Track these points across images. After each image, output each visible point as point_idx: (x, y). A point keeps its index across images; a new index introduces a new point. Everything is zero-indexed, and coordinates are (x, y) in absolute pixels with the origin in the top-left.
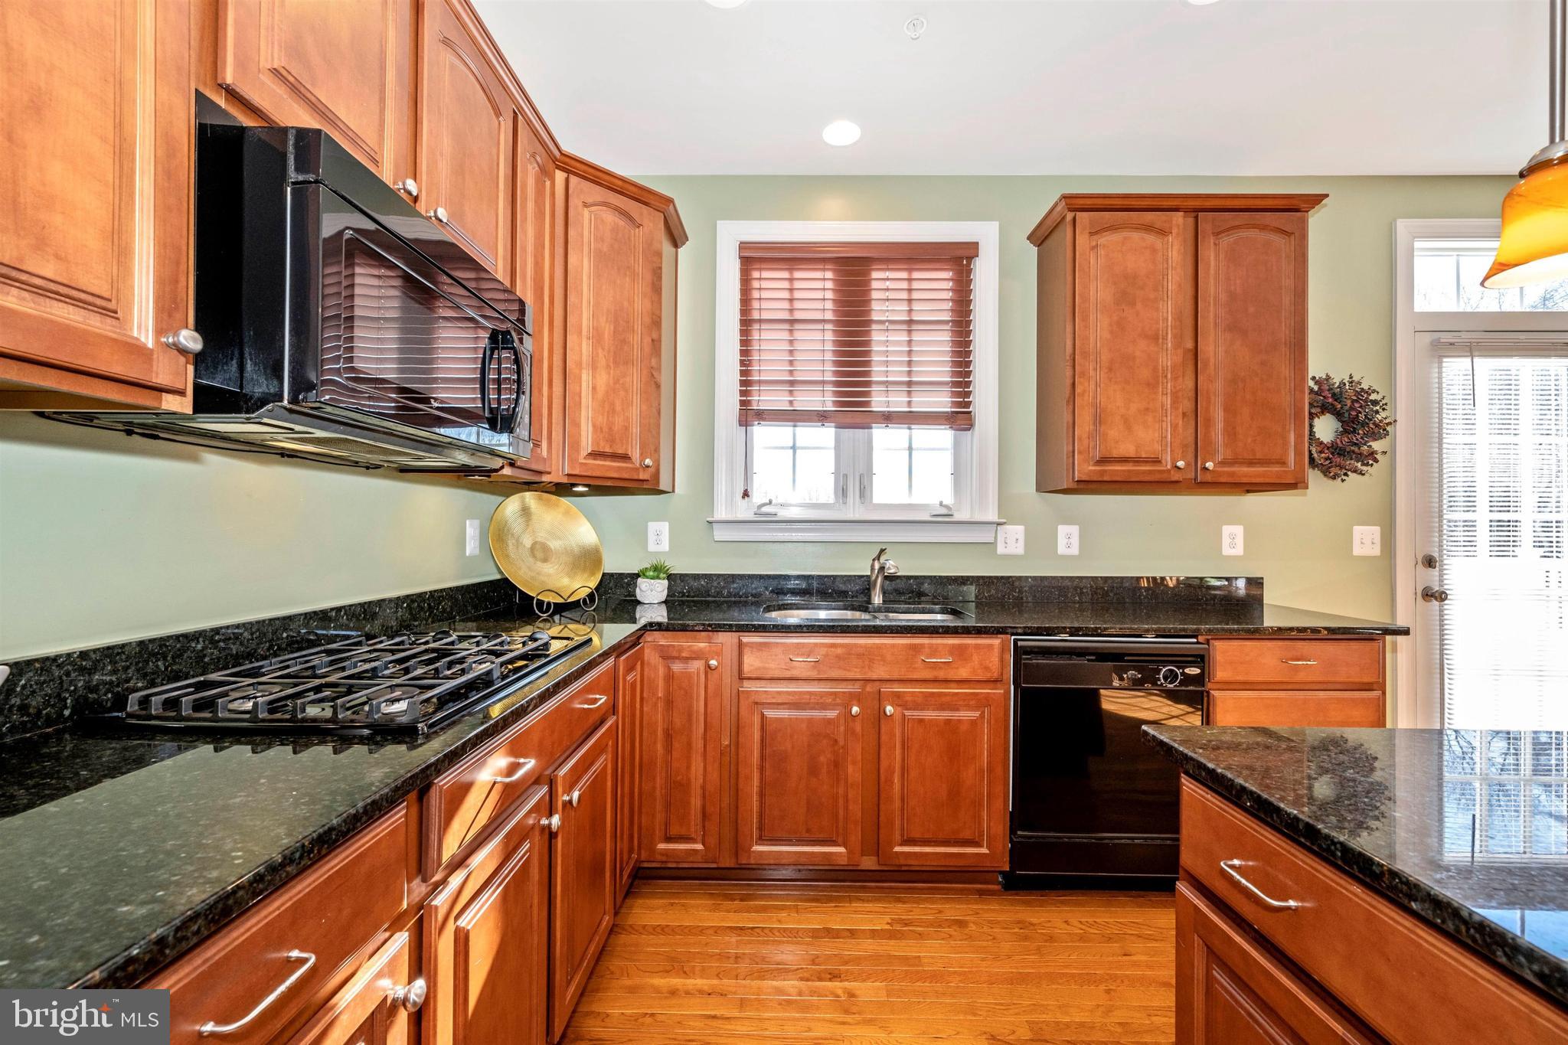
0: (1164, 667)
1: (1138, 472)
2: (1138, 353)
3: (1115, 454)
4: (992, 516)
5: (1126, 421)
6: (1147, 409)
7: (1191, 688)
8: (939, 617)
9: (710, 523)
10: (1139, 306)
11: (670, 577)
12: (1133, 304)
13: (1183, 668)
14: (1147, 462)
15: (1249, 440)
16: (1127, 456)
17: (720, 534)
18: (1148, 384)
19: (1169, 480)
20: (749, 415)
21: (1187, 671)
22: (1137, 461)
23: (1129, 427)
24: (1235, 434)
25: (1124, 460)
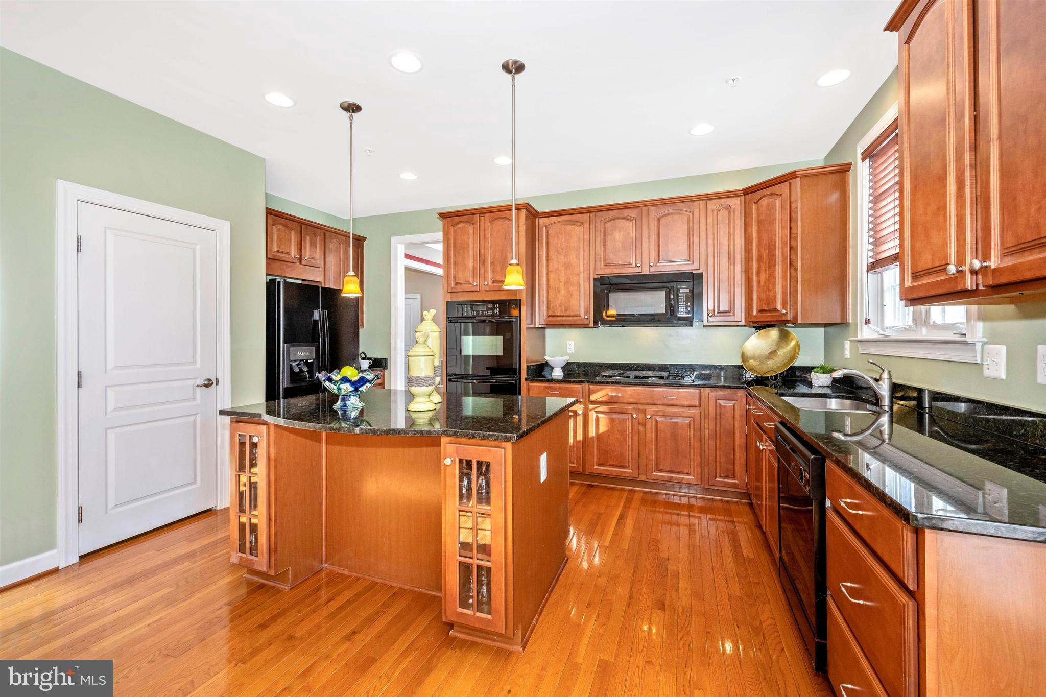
3: (920, 267)
4: (980, 335)
5: (925, 227)
9: (857, 342)
16: (927, 266)
17: (861, 349)
23: (927, 236)
25: (928, 272)
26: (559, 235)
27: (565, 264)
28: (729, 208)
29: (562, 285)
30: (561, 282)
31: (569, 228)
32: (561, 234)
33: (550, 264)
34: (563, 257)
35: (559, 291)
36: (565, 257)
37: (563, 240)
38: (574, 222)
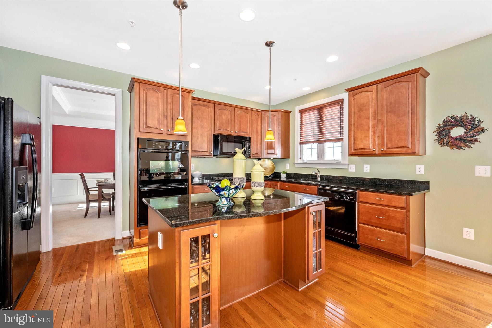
0: (345, 195)
1: (366, 152)
2: (364, 123)
3: (358, 148)
4: (347, 163)
5: (361, 139)
6: (366, 136)
7: (351, 201)
8: (313, 182)
9: (295, 164)
10: (364, 111)
11: (287, 174)
12: (363, 111)
13: (350, 196)
14: (367, 149)
15: (396, 142)
16: (361, 148)
17: (297, 166)
18: (367, 130)
19: (372, 153)
20: (302, 143)
21: (350, 197)
22: (364, 149)
23: (362, 141)
24: (392, 140)
25: (361, 149)
26: (198, 110)
27: (201, 125)
28: (258, 115)
29: (199, 136)
30: (199, 134)
31: (203, 108)
32: (199, 110)
33: (194, 124)
34: (200, 122)
35: (198, 139)
36: (201, 122)
37: (200, 113)
38: (205, 106)
